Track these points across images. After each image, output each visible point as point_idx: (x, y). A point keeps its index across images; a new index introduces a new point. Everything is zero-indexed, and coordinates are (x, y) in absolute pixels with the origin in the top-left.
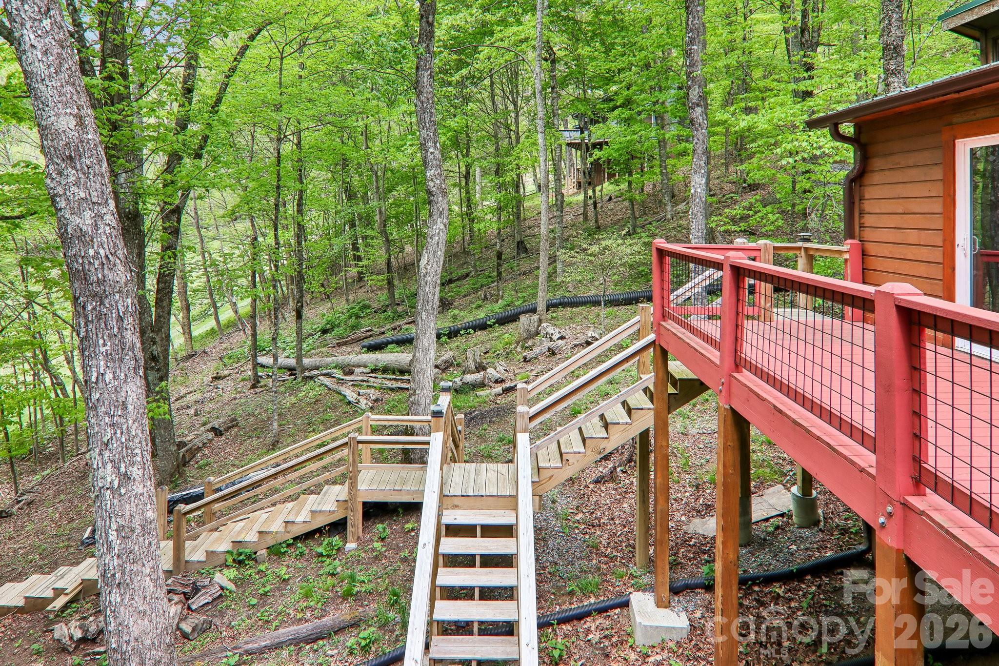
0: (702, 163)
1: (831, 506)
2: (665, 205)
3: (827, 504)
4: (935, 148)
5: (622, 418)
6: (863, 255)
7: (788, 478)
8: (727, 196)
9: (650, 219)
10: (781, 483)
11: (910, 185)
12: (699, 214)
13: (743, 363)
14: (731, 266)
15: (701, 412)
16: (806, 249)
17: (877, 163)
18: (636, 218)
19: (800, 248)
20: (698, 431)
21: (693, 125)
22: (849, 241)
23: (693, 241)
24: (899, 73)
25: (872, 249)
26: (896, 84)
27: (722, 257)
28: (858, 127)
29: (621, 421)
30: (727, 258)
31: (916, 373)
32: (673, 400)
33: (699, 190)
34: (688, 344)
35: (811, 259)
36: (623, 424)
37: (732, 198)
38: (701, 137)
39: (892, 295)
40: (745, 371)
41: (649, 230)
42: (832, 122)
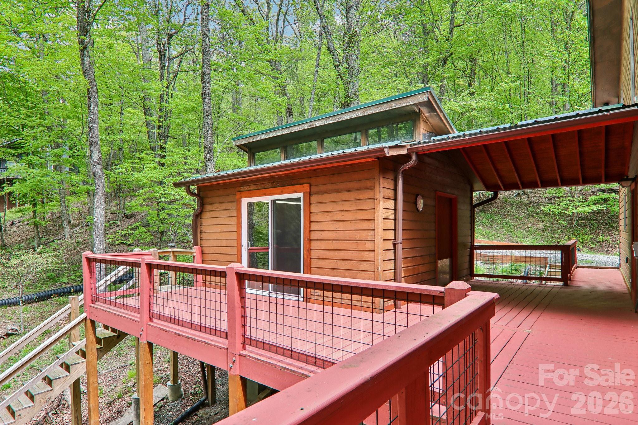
0: (102, 201)
1: (187, 385)
2: (64, 228)
3: (185, 385)
4: (233, 202)
5: (62, 374)
6: (202, 253)
7: (164, 379)
8: (112, 222)
9: (52, 239)
10: (160, 383)
11: (223, 218)
12: (101, 234)
13: (154, 316)
14: (146, 264)
15: (107, 359)
16: (173, 252)
17: (208, 207)
18: (40, 238)
19: (170, 252)
20: (106, 371)
21: (95, 176)
22: (195, 247)
23: (97, 252)
24: (211, 161)
25: (206, 250)
26: (210, 166)
27: (140, 260)
28: (198, 189)
29: (62, 376)
30: (143, 260)
31: (243, 300)
32: (100, 352)
33: (100, 219)
34: (115, 314)
35: (175, 257)
36: (64, 377)
37: (114, 223)
38: (101, 185)
39: (233, 268)
40: (155, 320)
41: (52, 246)
42: (186, 185)
